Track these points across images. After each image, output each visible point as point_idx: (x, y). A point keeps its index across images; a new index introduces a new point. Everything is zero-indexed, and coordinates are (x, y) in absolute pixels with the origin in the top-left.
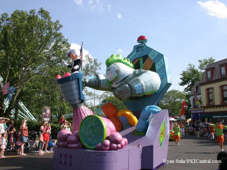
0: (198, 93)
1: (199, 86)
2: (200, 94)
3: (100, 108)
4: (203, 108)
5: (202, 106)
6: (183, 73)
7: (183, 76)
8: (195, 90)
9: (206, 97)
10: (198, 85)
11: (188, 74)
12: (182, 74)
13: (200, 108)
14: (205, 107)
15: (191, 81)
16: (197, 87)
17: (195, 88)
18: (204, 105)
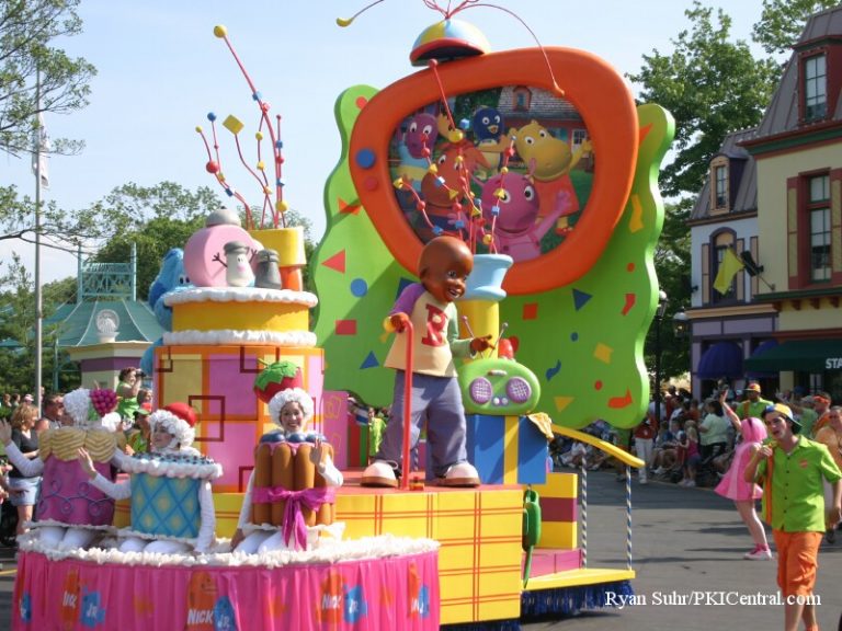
0: (738, 208)
1: (751, 157)
2: (752, 212)
3: (80, 303)
4: (768, 308)
5: (764, 290)
6: (647, 65)
7: (647, 91)
8: (724, 187)
9: (789, 233)
10: (744, 152)
11: (681, 74)
12: (646, 74)
13: (753, 303)
14: (778, 301)
15: (701, 127)
16: (738, 167)
17: (724, 174)
18: (773, 288)
